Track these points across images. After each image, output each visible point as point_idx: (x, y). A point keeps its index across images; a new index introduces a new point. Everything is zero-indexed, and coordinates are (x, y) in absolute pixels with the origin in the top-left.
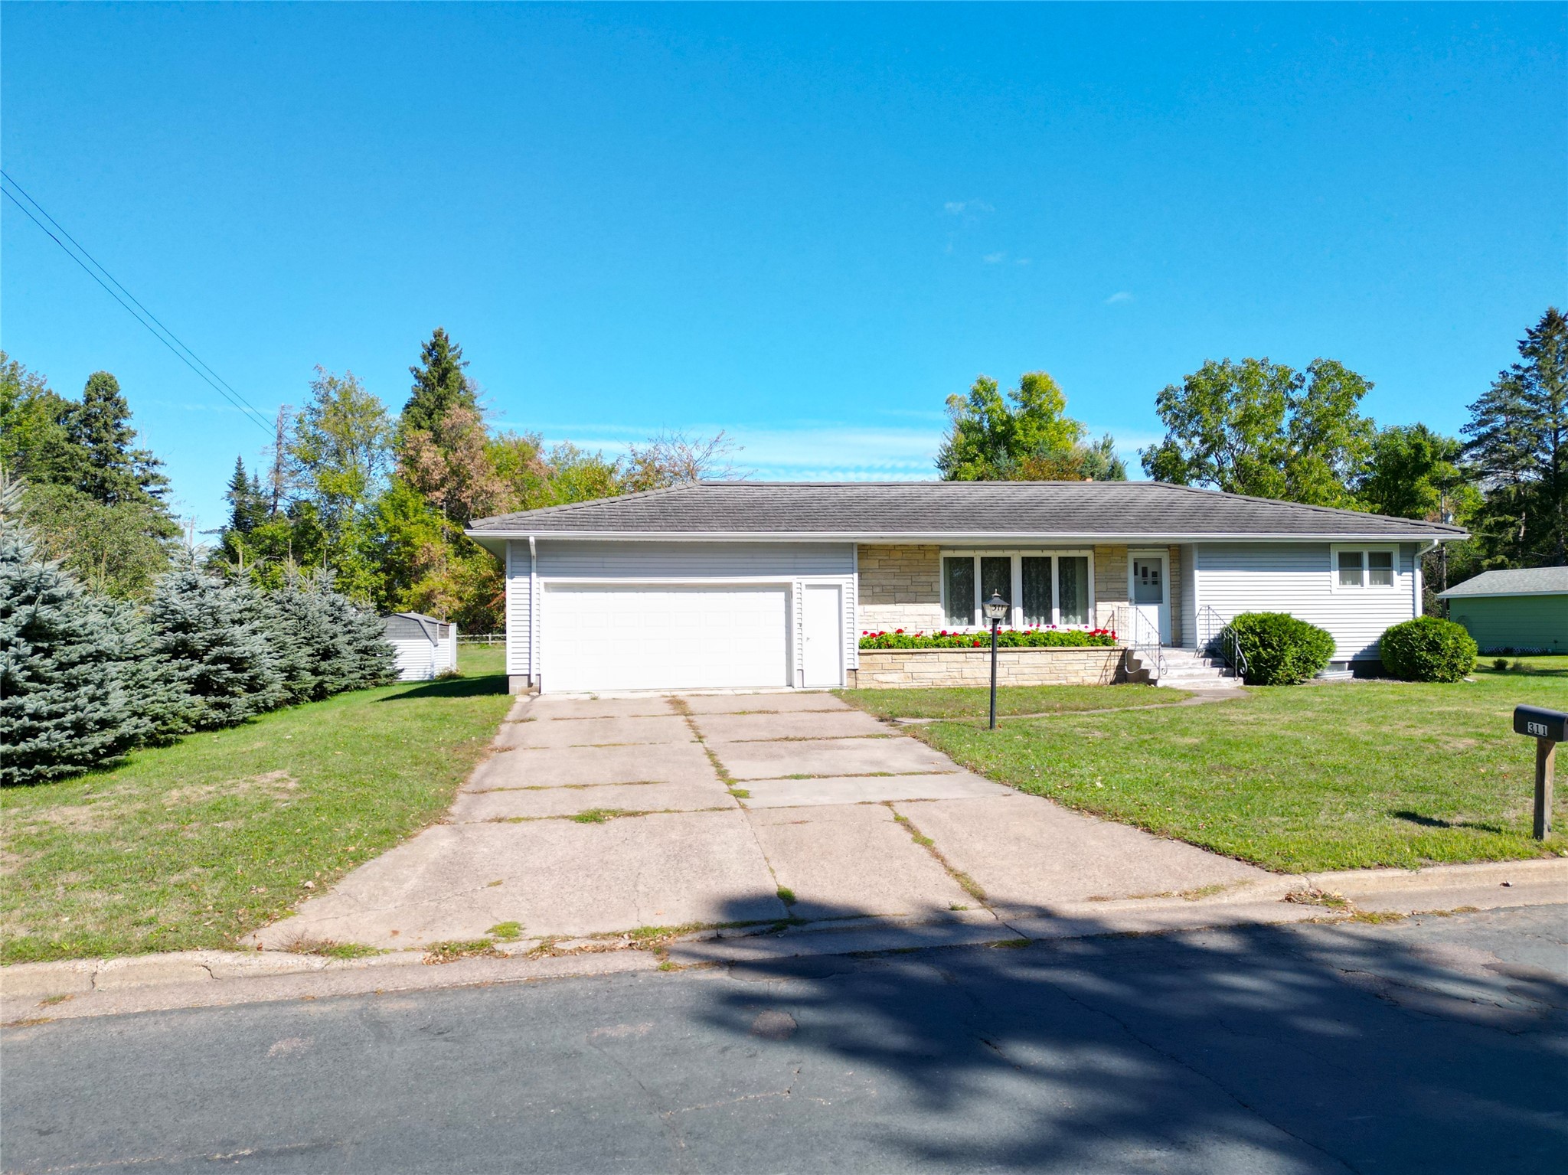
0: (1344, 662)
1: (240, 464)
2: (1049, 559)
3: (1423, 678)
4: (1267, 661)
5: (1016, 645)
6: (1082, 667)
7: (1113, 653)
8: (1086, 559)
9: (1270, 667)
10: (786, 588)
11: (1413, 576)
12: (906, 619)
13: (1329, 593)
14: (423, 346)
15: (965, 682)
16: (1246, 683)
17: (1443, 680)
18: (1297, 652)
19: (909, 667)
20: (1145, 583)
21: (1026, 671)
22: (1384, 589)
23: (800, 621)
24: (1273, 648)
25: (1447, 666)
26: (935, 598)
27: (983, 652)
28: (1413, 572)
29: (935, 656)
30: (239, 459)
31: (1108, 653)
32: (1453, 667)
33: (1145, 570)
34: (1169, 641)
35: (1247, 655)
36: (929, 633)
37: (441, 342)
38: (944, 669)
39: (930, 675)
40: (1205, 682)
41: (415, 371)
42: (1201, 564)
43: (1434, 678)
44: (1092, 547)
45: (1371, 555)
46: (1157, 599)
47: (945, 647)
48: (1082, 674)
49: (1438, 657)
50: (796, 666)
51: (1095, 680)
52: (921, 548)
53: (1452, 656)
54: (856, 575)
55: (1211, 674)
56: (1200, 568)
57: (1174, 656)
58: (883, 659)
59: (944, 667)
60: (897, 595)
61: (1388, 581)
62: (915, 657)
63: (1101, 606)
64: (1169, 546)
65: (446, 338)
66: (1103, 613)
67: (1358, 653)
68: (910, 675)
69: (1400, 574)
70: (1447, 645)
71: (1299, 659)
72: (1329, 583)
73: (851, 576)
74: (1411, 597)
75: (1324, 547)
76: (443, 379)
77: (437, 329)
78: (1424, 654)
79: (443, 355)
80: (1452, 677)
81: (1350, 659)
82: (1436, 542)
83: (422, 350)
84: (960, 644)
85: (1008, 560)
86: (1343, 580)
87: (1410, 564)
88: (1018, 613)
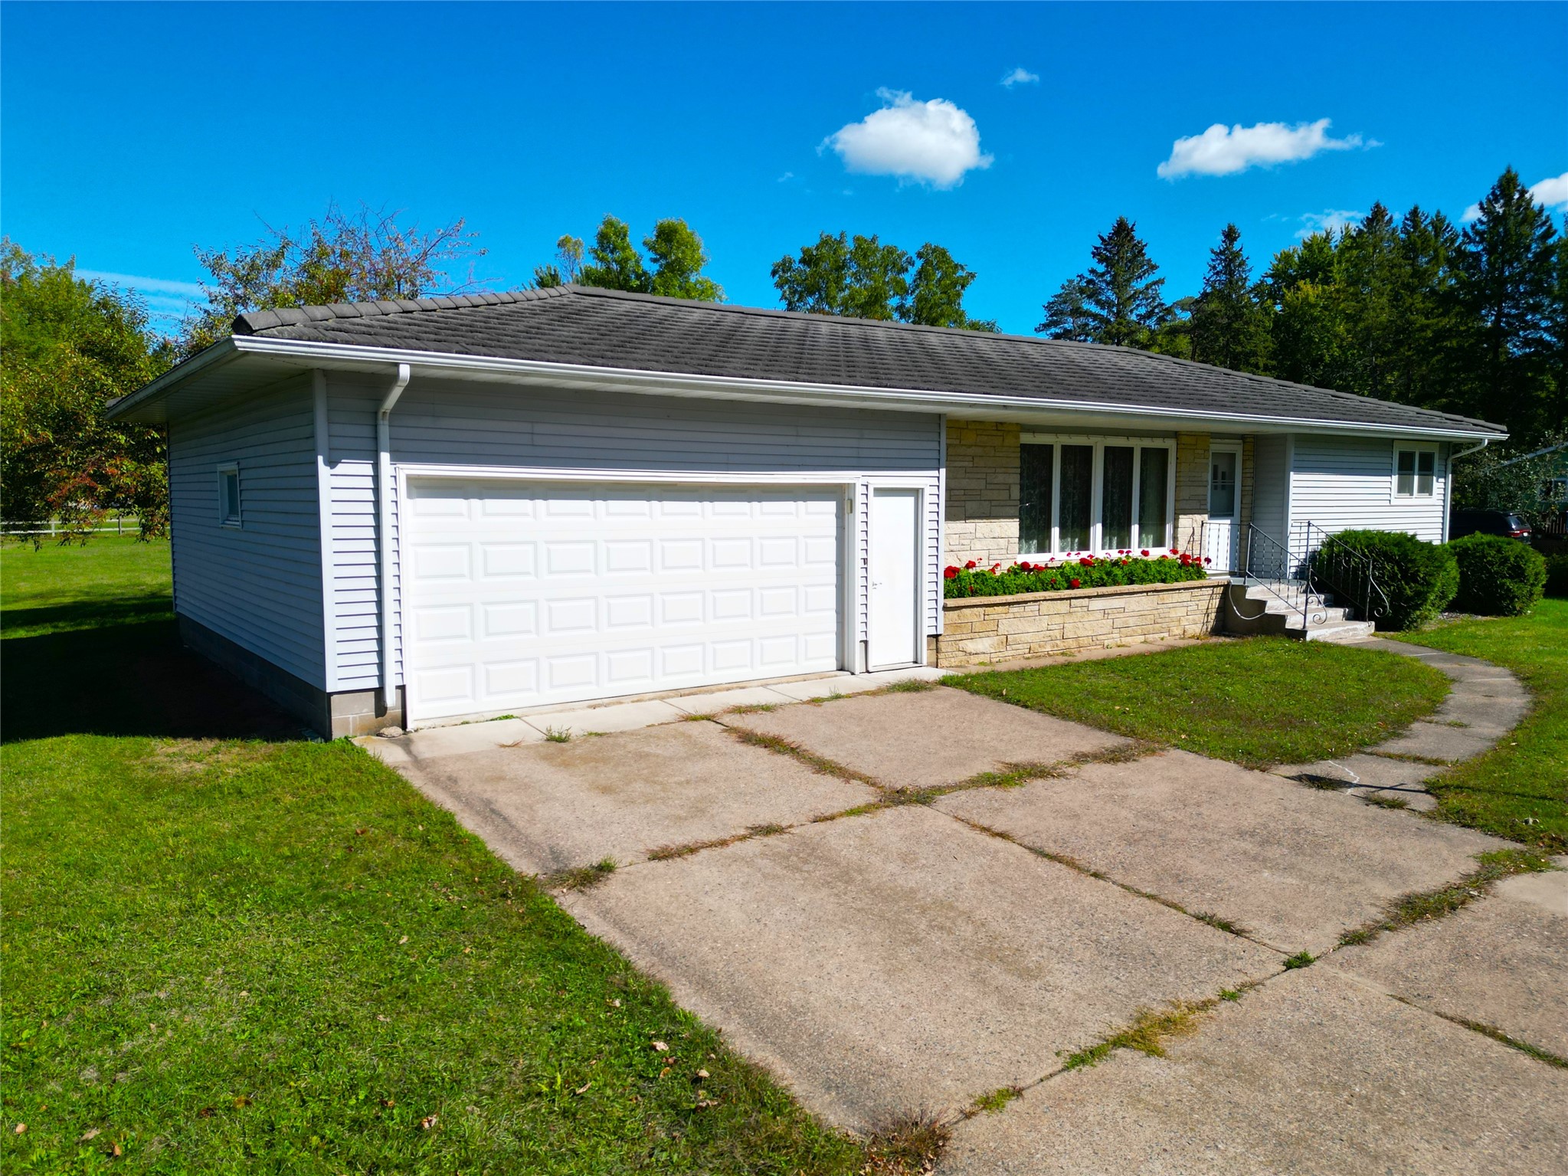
2: (1131, 450)
6: (1184, 611)
7: (1210, 590)
8: (1164, 452)
10: (841, 495)
11: (1446, 483)
12: (978, 545)
13: (1387, 503)
15: (1066, 644)
16: (1378, 628)
19: (1005, 626)
21: (1131, 621)
22: (1424, 498)
23: (864, 554)
26: (1008, 510)
27: (1089, 597)
28: (1446, 478)
29: (1035, 607)
33: (1216, 471)
36: (1005, 567)
39: (1028, 638)
42: (1296, 464)
44: (1176, 435)
45: (1420, 456)
46: (1229, 512)
48: (1184, 622)
50: (858, 635)
51: (1196, 629)
54: (943, 473)
55: (1336, 617)
56: (1300, 469)
58: (969, 615)
60: (969, 505)
61: (1430, 488)
62: (1014, 609)
63: (1185, 521)
64: (1243, 437)
66: (1184, 530)
68: (1005, 639)
69: (1437, 480)
72: (1389, 491)
73: (939, 472)
74: (1442, 508)
75: (1388, 444)
78: (1508, 582)
82: (1486, 442)
84: (1053, 585)
85: (1090, 451)
86: (1400, 486)
87: (1444, 468)
88: (1098, 531)
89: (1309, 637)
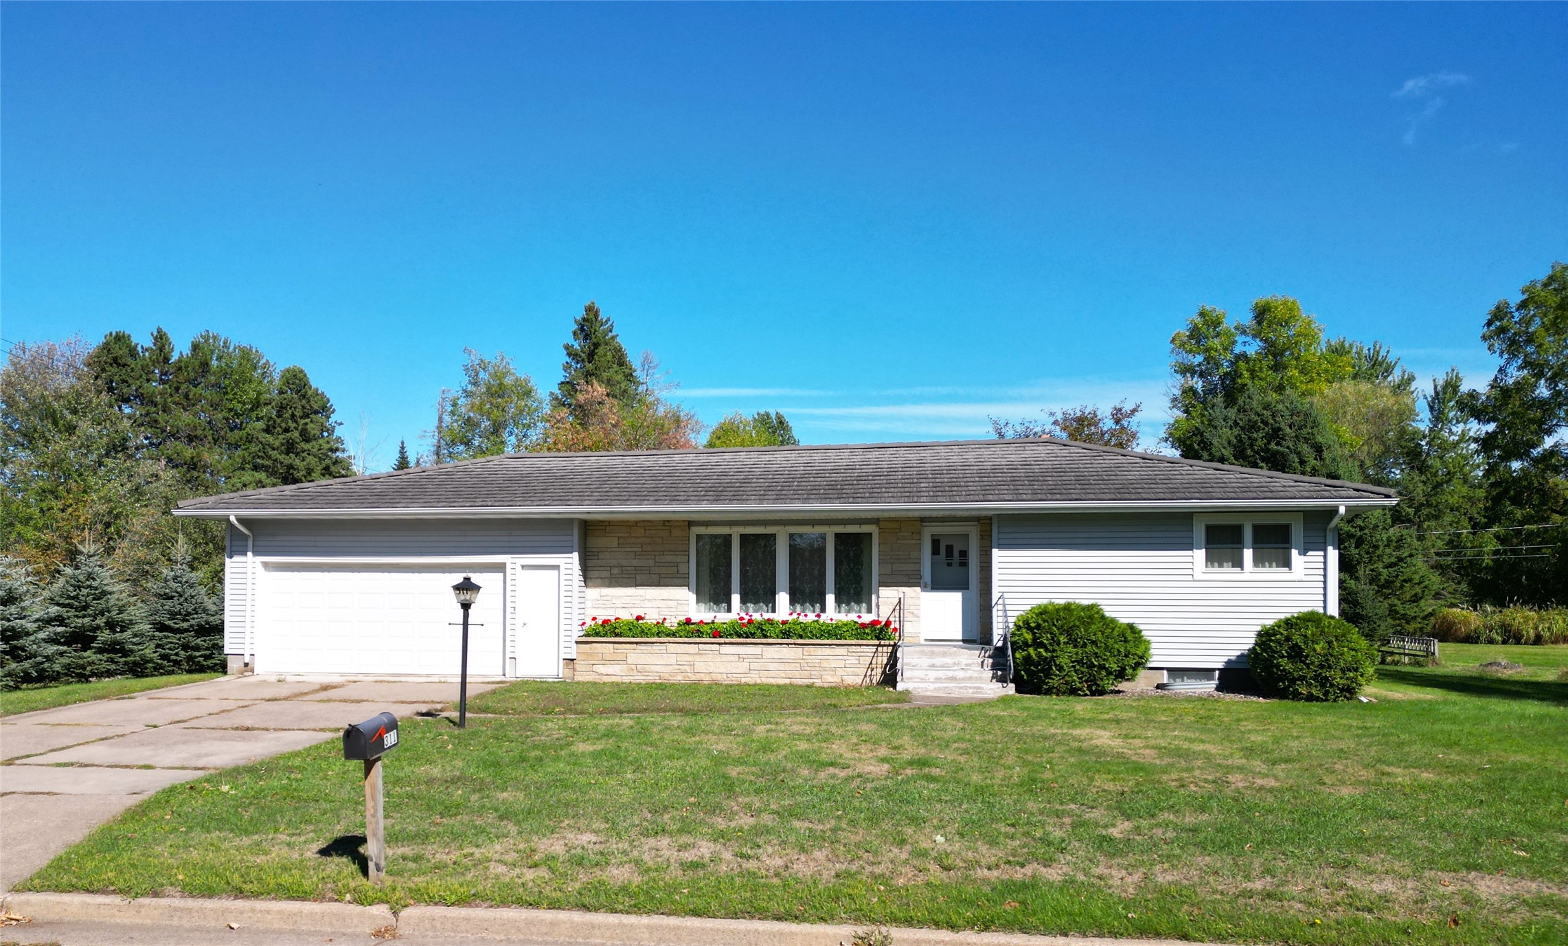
0: (1214, 670)
1: (403, 448)
2: (824, 535)
3: (1282, 695)
4: (1039, 664)
5: (765, 636)
6: (842, 664)
7: (880, 649)
8: (870, 534)
9: (1041, 671)
10: (503, 569)
11: (1325, 557)
12: (648, 604)
13: (1190, 578)
15: (698, 677)
16: (1018, 691)
17: (1310, 698)
18: (1077, 654)
19: (632, 658)
20: (949, 565)
21: (771, 666)
22: (1273, 574)
23: (513, 605)
24: (1047, 650)
25: (1315, 678)
26: (681, 581)
27: (719, 644)
28: (1325, 551)
29: (663, 647)
30: (403, 443)
31: (874, 649)
32: (1324, 682)
33: (950, 549)
35: (1018, 655)
36: (672, 622)
38: (673, 661)
39: (657, 668)
40: (961, 688)
41: (567, 347)
42: (1002, 542)
43: (1297, 696)
44: (876, 521)
45: (1256, 528)
46: (960, 585)
47: (681, 637)
48: (840, 672)
49: (1301, 665)
50: (508, 655)
51: (859, 680)
52: (666, 524)
53: (1322, 667)
54: (576, 555)
55: (981, 679)
56: (1001, 547)
57: (950, 654)
58: (605, 649)
59: (672, 659)
60: (638, 577)
61: (1287, 563)
62: (639, 647)
63: (884, 592)
64: (978, 519)
66: (886, 599)
67: (1233, 658)
68: (634, 667)
69: (1304, 552)
70: (1315, 650)
71: (1080, 662)
72: (1190, 565)
73: (569, 555)
74: (1322, 585)
75: (1186, 517)
77: (588, 303)
78: (1283, 662)
80: (1326, 693)
81: (1220, 666)
82: (1342, 510)
84: (699, 633)
85: (771, 538)
86: (1211, 559)
87: (1321, 540)
88: (783, 598)
89: (900, 686)
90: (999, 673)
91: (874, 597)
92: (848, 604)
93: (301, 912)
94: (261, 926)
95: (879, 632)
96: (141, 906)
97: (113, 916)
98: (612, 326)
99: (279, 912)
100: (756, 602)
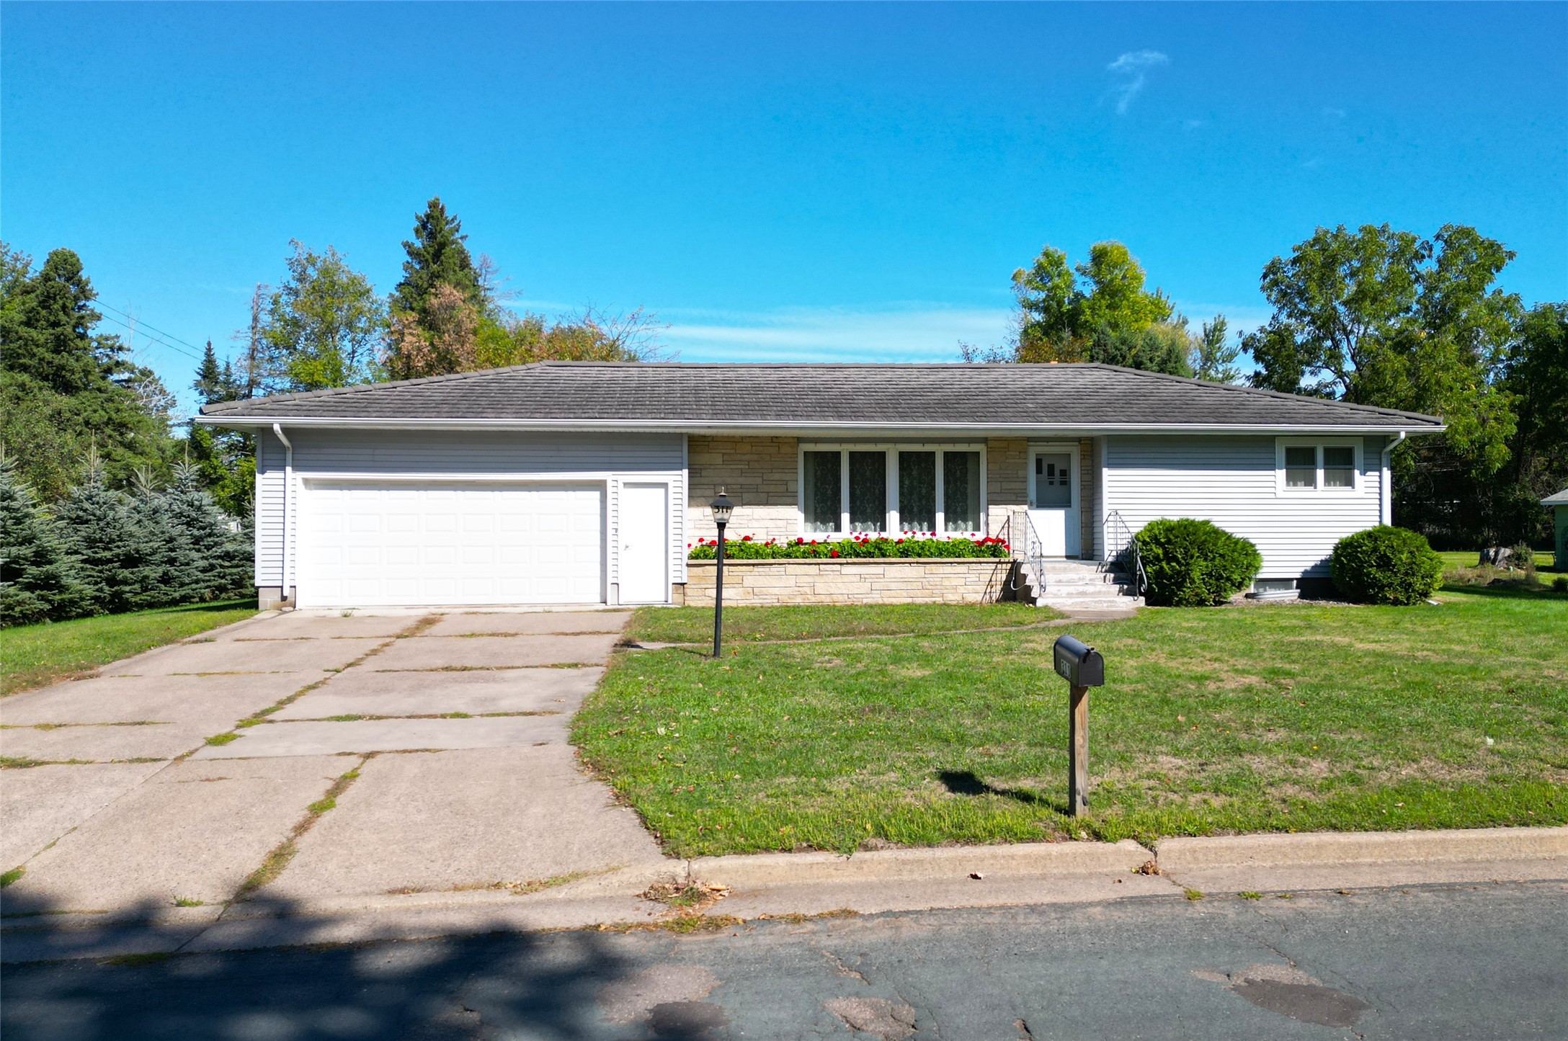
0: (1292, 580)
1: (209, 349)
2: (933, 454)
3: (1372, 600)
4: (1172, 577)
5: (884, 556)
6: (962, 582)
7: (999, 566)
8: (977, 454)
9: (1173, 584)
10: (600, 486)
11: (1380, 477)
12: (755, 524)
13: (1273, 496)
14: (417, 217)
15: (818, 598)
16: (1148, 603)
17: (1396, 602)
18: (1207, 567)
19: (749, 581)
20: (1051, 483)
21: (893, 586)
22: (1340, 492)
23: (615, 526)
24: (1178, 562)
25: (1400, 585)
26: (791, 500)
27: (841, 564)
28: (1380, 471)
29: (782, 568)
30: (209, 344)
31: (993, 566)
32: (1407, 587)
33: (1051, 469)
34: (1078, 552)
35: (1149, 569)
36: (782, 542)
37: (437, 213)
38: (792, 583)
39: (776, 591)
40: (1096, 602)
41: (407, 245)
42: (1111, 461)
43: (1385, 600)
44: (985, 440)
45: (1328, 452)
46: (1063, 503)
47: (797, 557)
48: (961, 590)
49: (1389, 574)
50: (611, 579)
51: (978, 598)
52: (775, 441)
53: (1406, 574)
54: (686, 472)
55: (1108, 593)
56: (1111, 466)
57: (1071, 570)
59: (792, 581)
60: (745, 496)
61: (1349, 482)
62: (756, 569)
63: (994, 510)
64: (1079, 440)
65: (442, 209)
66: (997, 518)
67: (1308, 569)
68: (750, 590)
69: (1363, 473)
70: (1401, 559)
71: (1210, 575)
72: (1273, 484)
73: (679, 472)
74: (1378, 502)
75: (1268, 441)
76: (437, 256)
78: (1373, 569)
79: (438, 228)
80: (1408, 599)
81: (1298, 576)
82: (1403, 435)
83: (416, 224)
84: (816, 554)
85: (882, 456)
86: (1291, 479)
87: (1377, 461)
88: (893, 517)
89: (1040, 603)
90: (1125, 587)
91: (982, 516)
92: (955, 522)
93: (1050, 855)
94: (1008, 874)
95: (994, 548)
96: (863, 861)
97: (830, 876)
98: (459, 225)
99: (1025, 857)
100: (864, 521)
